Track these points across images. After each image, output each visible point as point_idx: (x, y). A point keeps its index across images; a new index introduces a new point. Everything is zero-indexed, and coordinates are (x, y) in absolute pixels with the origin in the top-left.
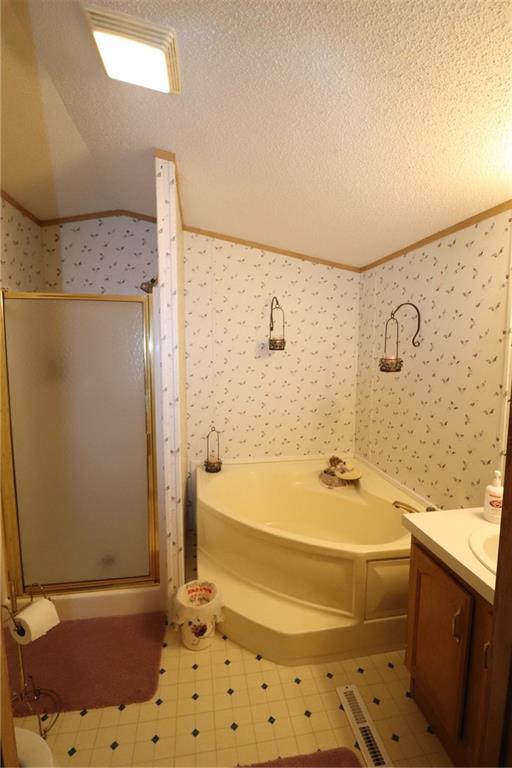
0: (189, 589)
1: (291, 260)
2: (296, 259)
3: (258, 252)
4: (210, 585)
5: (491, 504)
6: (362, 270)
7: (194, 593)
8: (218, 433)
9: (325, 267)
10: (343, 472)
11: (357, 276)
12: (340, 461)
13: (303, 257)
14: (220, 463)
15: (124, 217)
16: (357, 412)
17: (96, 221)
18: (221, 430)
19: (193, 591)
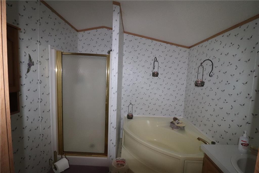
0: (117, 160)
1: (162, 43)
2: (164, 43)
3: (150, 41)
4: (125, 160)
5: (242, 144)
6: (190, 48)
7: (118, 162)
8: (132, 105)
9: (176, 46)
10: (178, 123)
11: (188, 50)
12: (177, 119)
13: (167, 43)
14: (132, 116)
15: (104, 29)
16: (185, 101)
17: (95, 30)
18: (133, 104)
19: (118, 161)
